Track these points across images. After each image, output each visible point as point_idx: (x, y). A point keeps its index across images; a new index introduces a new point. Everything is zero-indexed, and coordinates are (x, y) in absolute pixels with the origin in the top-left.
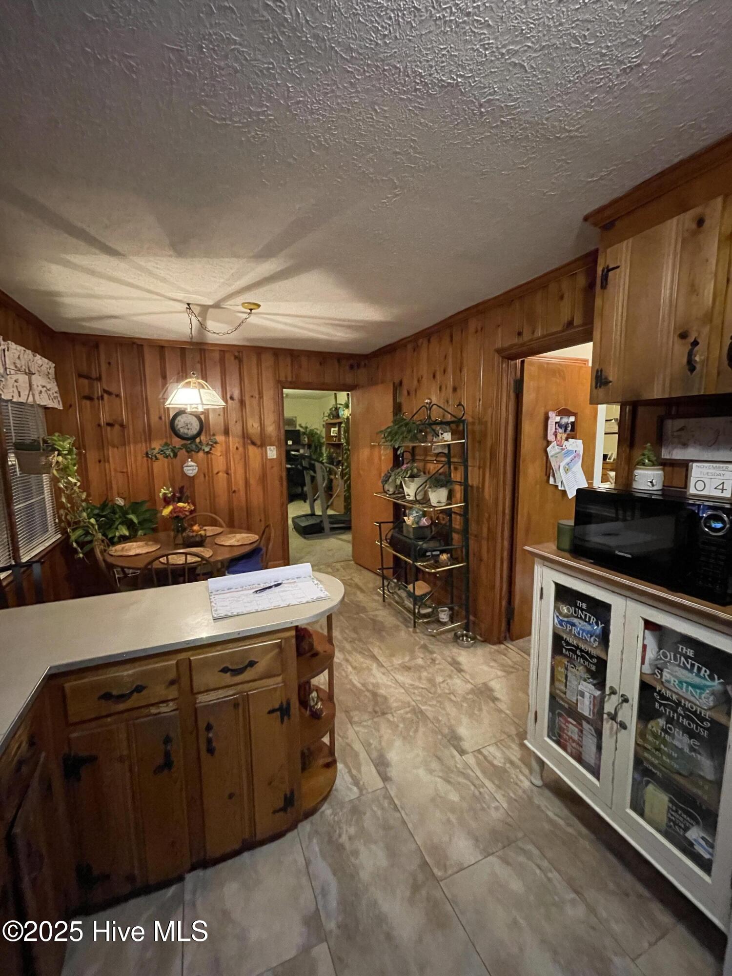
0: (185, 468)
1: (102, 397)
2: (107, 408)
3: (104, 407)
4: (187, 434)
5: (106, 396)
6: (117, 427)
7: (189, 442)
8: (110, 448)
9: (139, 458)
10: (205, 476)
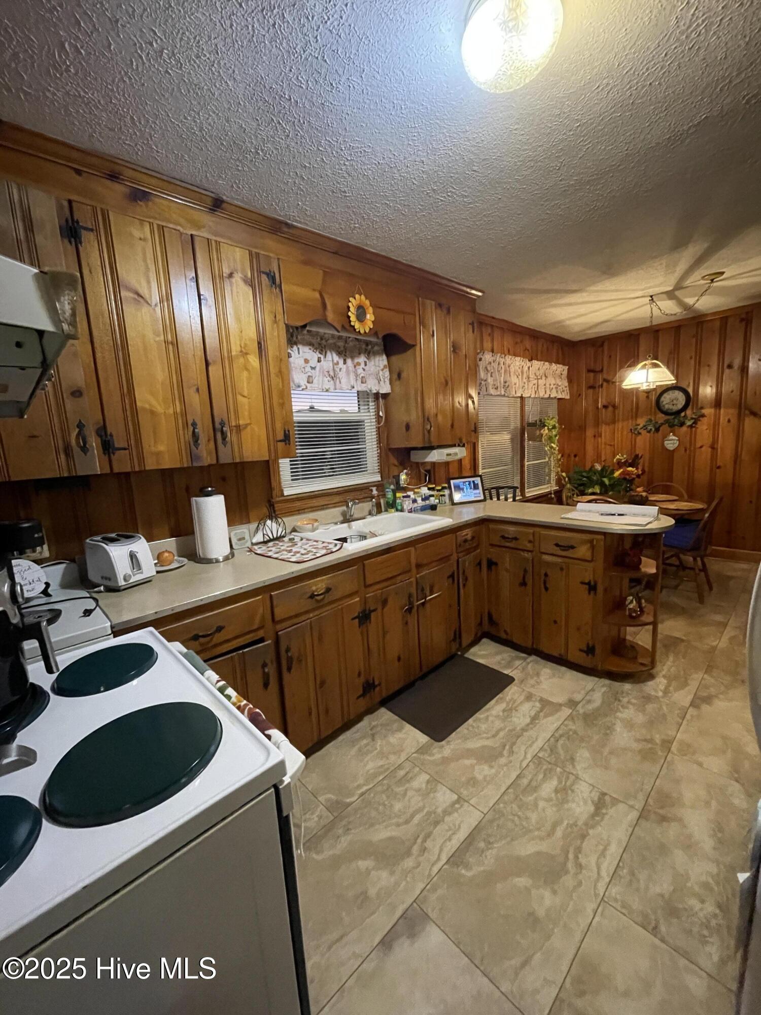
0: (666, 442)
1: (602, 386)
2: (605, 394)
3: (602, 392)
4: (672, 410)
5: (605, 384)
6: (610, 409)
7: (673, 417)
8: (604, 426)
9: (625, 433)
10: (686, 450)
